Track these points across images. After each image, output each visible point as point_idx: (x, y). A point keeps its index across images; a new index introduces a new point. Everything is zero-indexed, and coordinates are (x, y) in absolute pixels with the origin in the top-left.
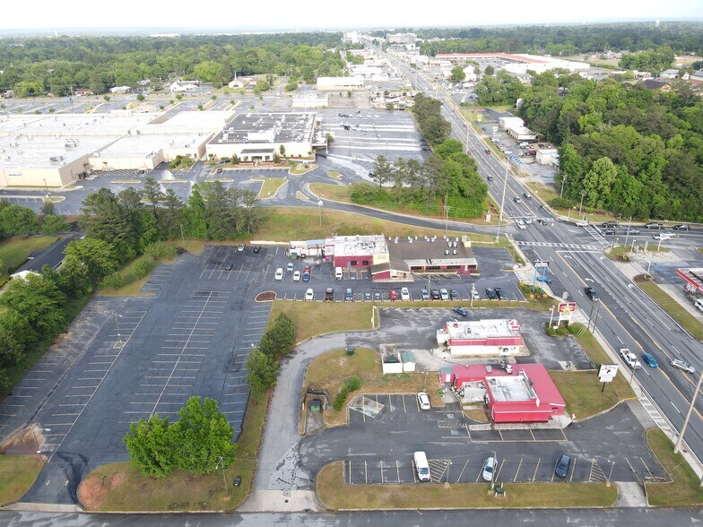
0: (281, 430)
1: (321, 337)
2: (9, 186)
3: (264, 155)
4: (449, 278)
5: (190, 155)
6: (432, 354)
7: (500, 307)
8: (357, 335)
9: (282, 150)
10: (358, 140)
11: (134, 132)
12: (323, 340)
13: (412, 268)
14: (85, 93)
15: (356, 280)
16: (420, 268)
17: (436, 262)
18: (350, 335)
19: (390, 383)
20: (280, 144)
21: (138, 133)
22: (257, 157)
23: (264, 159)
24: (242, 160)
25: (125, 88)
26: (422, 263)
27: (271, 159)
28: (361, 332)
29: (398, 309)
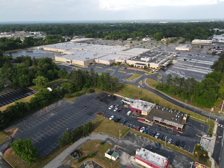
0: (59, 160)
1: (101, 134)
2: (74, 64)
3: (141, 66)
4: (167, 130)
5: (122, 62)
6: (129, 157)
7: (178, 151)
8: (112, 138)
9: (149, 65)
10: (184, 65)
11: (114, 53)
12: (101, 135)
13: (155, 120)
14: (120, 39)
15: (133, 118)
16: (158, 121)
17: (166, 121)
18: (110, 137)
19: (103, 161)
20: (149, 63)
21: (115, 53)
22: (139, 66)
23: (141, 67)
24: (134, 66)
25: (131, 39)
26: (160, 120)
27: (143, 68)
28: (114, 138)
29: (136, 135)
